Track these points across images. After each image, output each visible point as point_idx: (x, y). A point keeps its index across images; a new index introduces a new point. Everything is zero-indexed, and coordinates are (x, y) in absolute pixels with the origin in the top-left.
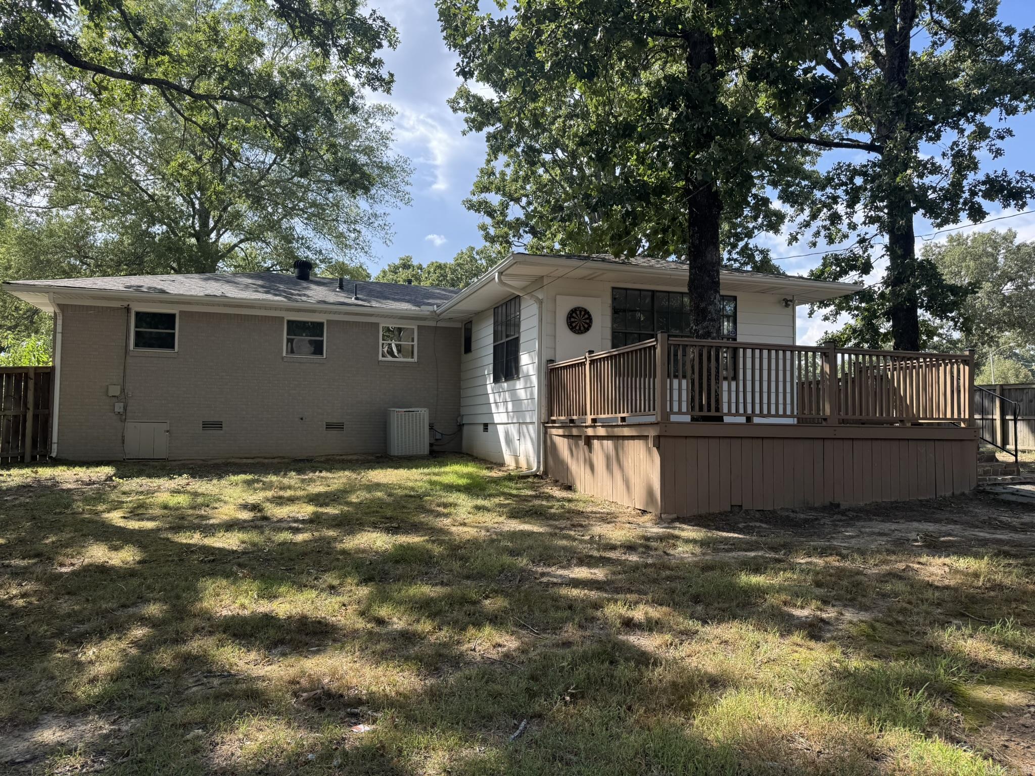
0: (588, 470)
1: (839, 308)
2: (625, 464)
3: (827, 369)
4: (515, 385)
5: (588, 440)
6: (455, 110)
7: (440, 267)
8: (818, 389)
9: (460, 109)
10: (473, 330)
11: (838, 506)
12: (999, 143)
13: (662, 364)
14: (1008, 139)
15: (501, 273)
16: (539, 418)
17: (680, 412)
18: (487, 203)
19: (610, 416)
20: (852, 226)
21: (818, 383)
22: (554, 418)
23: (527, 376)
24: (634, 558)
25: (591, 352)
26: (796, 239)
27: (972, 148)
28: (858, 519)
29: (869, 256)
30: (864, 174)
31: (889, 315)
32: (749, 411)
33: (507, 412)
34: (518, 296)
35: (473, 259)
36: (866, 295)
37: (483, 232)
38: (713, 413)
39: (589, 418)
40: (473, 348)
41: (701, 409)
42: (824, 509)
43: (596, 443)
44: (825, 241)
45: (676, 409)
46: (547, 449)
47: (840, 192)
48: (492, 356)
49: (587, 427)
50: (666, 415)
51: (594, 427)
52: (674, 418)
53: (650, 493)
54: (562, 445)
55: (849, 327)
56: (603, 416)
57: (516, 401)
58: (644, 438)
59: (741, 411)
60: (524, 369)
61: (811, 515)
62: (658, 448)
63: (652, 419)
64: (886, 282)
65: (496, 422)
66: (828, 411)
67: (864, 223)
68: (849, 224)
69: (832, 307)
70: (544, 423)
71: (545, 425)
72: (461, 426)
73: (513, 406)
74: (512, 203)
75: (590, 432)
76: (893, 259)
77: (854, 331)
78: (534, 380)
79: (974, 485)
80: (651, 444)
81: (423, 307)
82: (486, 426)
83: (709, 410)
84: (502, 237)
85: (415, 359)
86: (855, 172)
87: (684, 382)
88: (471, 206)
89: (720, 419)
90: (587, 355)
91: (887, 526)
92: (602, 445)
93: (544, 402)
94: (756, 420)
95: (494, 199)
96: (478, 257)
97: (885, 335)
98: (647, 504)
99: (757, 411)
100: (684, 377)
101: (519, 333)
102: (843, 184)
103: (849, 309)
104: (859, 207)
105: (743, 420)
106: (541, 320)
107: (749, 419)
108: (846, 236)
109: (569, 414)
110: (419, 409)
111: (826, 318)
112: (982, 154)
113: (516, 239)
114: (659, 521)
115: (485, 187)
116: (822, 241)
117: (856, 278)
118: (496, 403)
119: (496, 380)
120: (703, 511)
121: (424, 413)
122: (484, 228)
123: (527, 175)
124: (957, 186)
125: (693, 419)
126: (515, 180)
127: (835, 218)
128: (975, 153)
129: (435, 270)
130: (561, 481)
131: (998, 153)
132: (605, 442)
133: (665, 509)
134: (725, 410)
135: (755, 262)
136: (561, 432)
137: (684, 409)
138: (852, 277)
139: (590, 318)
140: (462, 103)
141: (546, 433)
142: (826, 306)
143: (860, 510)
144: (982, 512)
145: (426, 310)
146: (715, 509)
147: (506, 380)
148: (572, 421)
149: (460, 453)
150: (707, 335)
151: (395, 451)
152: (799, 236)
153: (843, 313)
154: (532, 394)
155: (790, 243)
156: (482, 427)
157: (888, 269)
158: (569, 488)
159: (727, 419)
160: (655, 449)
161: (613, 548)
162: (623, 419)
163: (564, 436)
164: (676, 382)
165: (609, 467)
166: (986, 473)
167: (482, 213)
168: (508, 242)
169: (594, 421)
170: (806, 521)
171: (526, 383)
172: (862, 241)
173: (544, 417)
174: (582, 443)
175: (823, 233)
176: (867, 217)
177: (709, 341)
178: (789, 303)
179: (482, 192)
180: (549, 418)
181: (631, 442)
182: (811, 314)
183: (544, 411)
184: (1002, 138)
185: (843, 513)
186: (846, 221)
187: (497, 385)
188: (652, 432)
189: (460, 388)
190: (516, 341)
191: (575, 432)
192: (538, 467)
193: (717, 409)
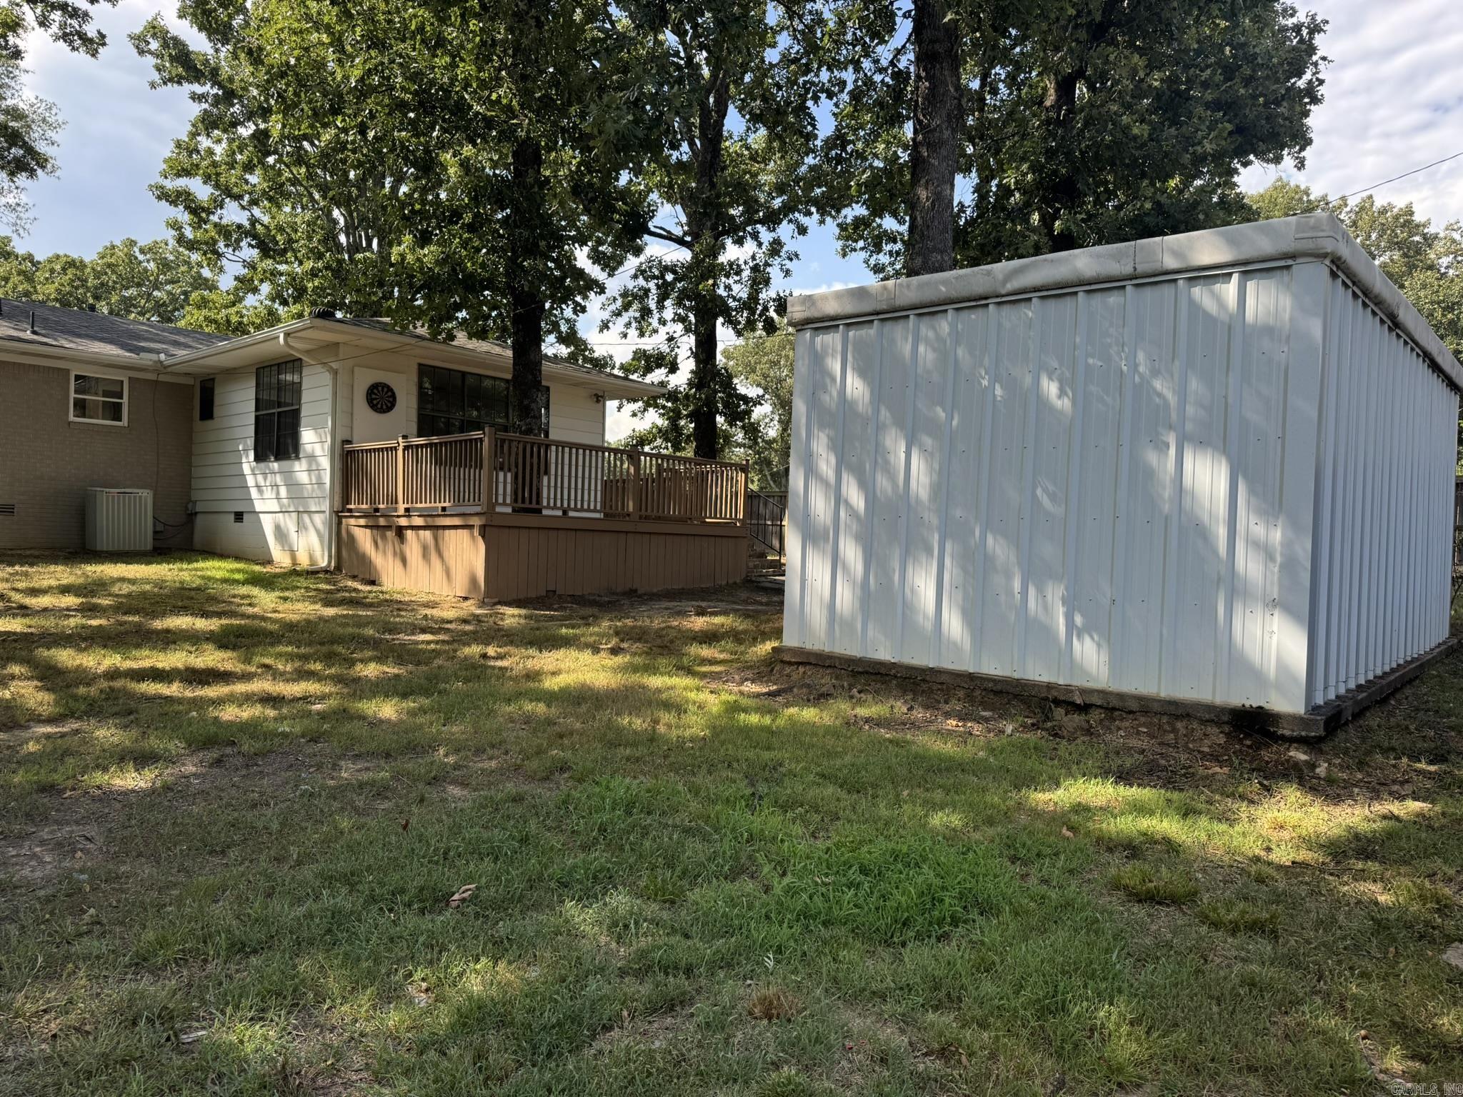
0: (398, 564)
1: (648, 405)
2: (446, 554)
3: (632, 470)
4: (292, 466)
5: (400, 531)
6: (141, 52)
7: (72, 264)
8: (624, 488)
9: (150, 52)
10: (216, 392)
11: (636, 591)
12: (788, 264)
13: (490, 457)
14: (795, 261)
15: (287, 335)
16: (332, 506)
17: (504, 504)
18: (189, 194)
19: (428, 505)
20: (663, 322)
21: (624, 481)
22: (352, 506)
23: (312, 457)
24: (468, 628)
25: (405, 437)
26: (608, 328)
27: (767, 264)
28: (651, 600)
29: (676, 355)
30: (674, 272)
31: (691, 416)
32: (565, 505)
33: (278, 499)
34: (300, 360)
35: (131, 257)
36: (673, 396)
37: (174, 233)
38: (534, 506)
39: (401, 507)
40: (216, 414)
41: (523, 502)
42: (624, 594)
43: (409, 533)
44: (637, 333)
45: (500, 500)
46: (341, 543)
47: (652, 285)
48: (252, 428)
49: (398, 516)
50: (492, 505)
51: (409, 516)
52: (499, 509)
53: (473, 581)
54: (364, 538)
55: (654, 425)
56: (419, 505)
57: (292, 485)
58: (470, 527)
59: (559, 504)
60: (308, 448)
61: (614, 598)
62: (483, 537)
63: (478, 509)
64: (690, 384)
65: (258, 509)
66: (631, 509)
67: (673, 320)
68: (659, 319)
69: (640, 404)
70: (337, 512)
71: (340, 514)
72: (192, 516)
73: (288, 491)
74: (227, 200)
75: (403, 522)
76: (698, 362)
77: (660, 430)
78: (325, 463)
79: (744, 576)
80: (476, 532)
81: (143, 355)
82: (239, 516)
83: (531, 502)
84: (206, 243)
85: (125, 422)
86: (666, 269)
87: (509, 475)
88: (164, 195)
89: (539, 511)
90: (400, 440)
91: (671, 604)
92: (418, 536)
93: (338, 489)
94: (571, 514)
95: (202, 191)
96: (141, 257)
97: (688, 437)
98: (470, 592)
99: (572, 505)
100: (509, 470)
101: (300, 404)
102: (654, 277)
103: (656, 406)
104: (668, 303)
105: (560, 513)
106: (335, 394)
107: (565, 512)
108: (656, 331)
109: (373, 501)
110: (140, 491)
111: (634, 415)
112: (774, 272)
113: (230, 250)
114: (482, 604)
115: (183, 170)
116: (633, 332)
117: (663, 377)
118: (258, 487)
119: (258, 458)
120: (521, 597)
121: (146, 495)
122: (176, 226)
123: (250, 161)
124: (754, 297)
125: (514, 510)
126: (232, 165)
127: (646, 312)
128: (769, 269)
129: (64, 269)
130: (361, 576)
131: (787, 273)
132: (421, 532)
133: (488, 593)
134: (545, 503)
135: (560, 332)
136: (362, 522)
137: (508, 501)
138: (658, 375)
139: (394, 396)
140: (154, 45)
141: (339, 523)
142: (635, 401)
143: (654, 594)
144: (744, 595)
145: (146, 359)
146: (533, 594)
147: (277, 459)
148: (377, 510)
149: (193, 550)
150: (529, 431)
151: (103, 544)
152: (610, 325)
153: (651, 409)
154: (319, 477)
155: (601, 331)
156: (232, 517)
157: (692, 372)
158: (373, 583)
159: (545, 512)
160: (480, 538)
161: (450, 622)
162: (444, 509)
163: (366, 527)
164: (501, 475)
165: (425, 554)
166: (756, 567)
167: (181, 208)
168: (216, 252)
169: (407, 510)
170: (609, 602)
171: (310, 464)
172: (671, 339)
173: (337, 506)
174: (390, 534)
175: (634, 325)
176: (676, 314)
177: (531, 438)
178: (599, 399)
179: (178, 175)
180: (343, 506)
181: (453, 532)
182: (619, 408)
183: (337, 498)
184: (791, 260)
185: (640, 596)
186: (656, 316)
187: (262, 465)
188: (476, 521)
189: (190, 465)
190: (296, 415)
191: (382, 522)
192: (330, 562)
193: (538, 502)
